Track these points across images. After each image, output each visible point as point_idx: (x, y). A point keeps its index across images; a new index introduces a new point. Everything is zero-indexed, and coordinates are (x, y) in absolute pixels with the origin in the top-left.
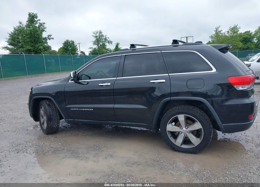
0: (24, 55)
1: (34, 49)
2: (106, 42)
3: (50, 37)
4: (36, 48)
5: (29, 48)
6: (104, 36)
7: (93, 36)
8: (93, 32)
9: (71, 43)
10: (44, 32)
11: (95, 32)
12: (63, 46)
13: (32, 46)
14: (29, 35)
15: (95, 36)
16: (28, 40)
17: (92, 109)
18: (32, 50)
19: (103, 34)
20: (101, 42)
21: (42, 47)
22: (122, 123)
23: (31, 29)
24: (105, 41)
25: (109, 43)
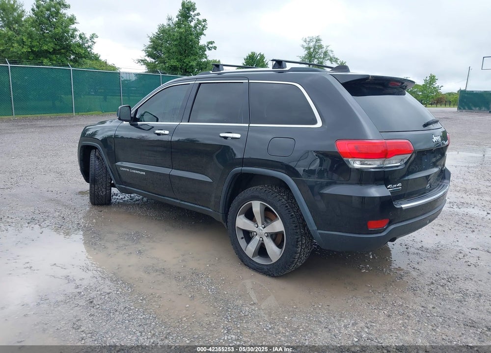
0: (161, 75)
1: (182, 66)
2: (327, 58)
3: (210, 45)
4: (185, 65)
5: (174, 64)
6: (323, 48)
7: (303, 46)
8: (304, 39)
9: (259, 58)
10: (203, 36)
11: (308, 40)
12: (243, 64)
13: (180, 60)
14: (176, 40)
15: (306, 46)
16: (174, 49)
17: (144, 173)
18: (178, 67)
19: (322, 43)
20: (316, 58)
21: (194, 63)
22: (183, 202)
23: (181, 30)
24: (324, 58)
25: (331, 61)
